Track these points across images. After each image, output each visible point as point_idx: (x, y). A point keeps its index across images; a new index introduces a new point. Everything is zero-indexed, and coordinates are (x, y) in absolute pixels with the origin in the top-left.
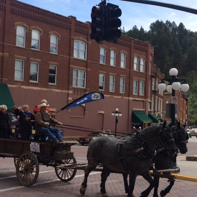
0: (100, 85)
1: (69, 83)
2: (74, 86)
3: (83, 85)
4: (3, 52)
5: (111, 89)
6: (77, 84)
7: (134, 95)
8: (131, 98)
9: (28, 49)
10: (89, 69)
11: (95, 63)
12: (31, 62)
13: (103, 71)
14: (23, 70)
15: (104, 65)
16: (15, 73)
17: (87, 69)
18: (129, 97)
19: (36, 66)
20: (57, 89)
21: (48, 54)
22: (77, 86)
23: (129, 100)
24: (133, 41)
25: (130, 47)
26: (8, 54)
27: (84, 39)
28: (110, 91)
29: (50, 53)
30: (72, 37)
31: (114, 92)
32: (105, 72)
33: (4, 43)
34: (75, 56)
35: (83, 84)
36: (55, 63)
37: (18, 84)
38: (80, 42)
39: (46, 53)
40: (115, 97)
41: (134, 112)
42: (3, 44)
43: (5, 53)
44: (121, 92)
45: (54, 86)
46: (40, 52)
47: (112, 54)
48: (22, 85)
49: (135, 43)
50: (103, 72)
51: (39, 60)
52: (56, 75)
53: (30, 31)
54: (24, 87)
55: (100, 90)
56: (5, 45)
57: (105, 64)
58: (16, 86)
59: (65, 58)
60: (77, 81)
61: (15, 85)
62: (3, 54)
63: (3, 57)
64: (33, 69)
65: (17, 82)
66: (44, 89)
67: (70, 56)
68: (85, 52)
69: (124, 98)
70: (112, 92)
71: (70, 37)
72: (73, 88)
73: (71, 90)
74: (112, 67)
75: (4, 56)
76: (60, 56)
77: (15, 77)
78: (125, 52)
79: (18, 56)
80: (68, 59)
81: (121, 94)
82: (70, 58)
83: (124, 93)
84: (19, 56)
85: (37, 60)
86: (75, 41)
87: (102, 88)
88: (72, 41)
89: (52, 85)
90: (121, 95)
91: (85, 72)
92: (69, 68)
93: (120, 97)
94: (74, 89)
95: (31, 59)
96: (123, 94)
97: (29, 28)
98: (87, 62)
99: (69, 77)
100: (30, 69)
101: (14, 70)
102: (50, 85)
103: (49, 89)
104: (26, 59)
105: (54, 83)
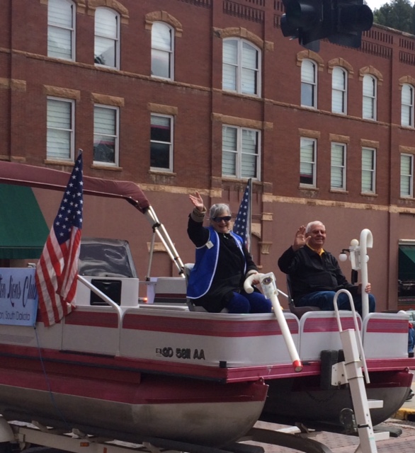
0: (305, 170)
1: (210, 167)
2: (226, 175)
3: (253, 174)
4: (9, 76)
5: (337, 180)
6: (234, 169)
7: (404, 199)
8: (394, 209)
9: (84, 67)
10: (269, 125)
11: (286, 106)
12: (96, 105)
13: (311, 129)
14: (73, 130)
15: (313, 112)
16: (49, 139)
17: (263, 125)
18: (389, 204)
19: (112, 118)
20: (177, 185)
21: (146, 79)
22: (234, 174)
23: (389, 213)
24: (396, 40)
25: (390, 57)
26: (24, 82)
27: (251, 34)
28: (333, 189)
29: (152, 76)
30: (216, 29)
31: (343, 190)
32: (318, 133)
33: (10, 48)
34: (227, 85)
35: (253, 169)
36: (168, 108)
38: (241, 43)
39: (138, 78)
40: (347, 205)
41: (404, 250)
42: (7, 50)
43: (15, 81)
44: (365, 191)
45: (168, 176)
46: (121, 75)
47: (337, 80)
49: (404, 43)
50: (310, 132)
51: (120, 100)
52: (172, 143)
53: (89, 13)
55: (302, 185)
56: (13, 55)
57: (315, 108)
59: (196, 92)
60: (234, 160)
62: (10, 82)
63: (9, 91)
64: (103, 127)
65: (56, 166)
67: (211, 86)
68: (256, 72)
69: (375, 207)
70: (340, 190)
71: (211, 30)
72: (224, 181)
73: (218, 186)
74: (336, 116)
75: (13, 89)
76: (183, 86)
77: (48, 150)
78: (376, 72)
79: (55, 88)
80: (206, 94)
81: (366, 196)
82: (211, 92)
83: (373, 193)
84: (57, 89)
85: (112, 98)
86: (224, 40)
87: (308, 179)
88: (215, 40)
89: (161, 175)
90: (364, 199)
91: (257, 133)
92: (211, 123)
93: (363, 206)
94: (227, 185)
95: (96, 95)
96: (370, 196)
97: (87, 4)
98: (262, 103)
99: (210, 149)
100: (92, 127)
101: (44, 130)
102: (153, 173)
103: (152, 187)
104: (79, 97)
105: (167, 166)
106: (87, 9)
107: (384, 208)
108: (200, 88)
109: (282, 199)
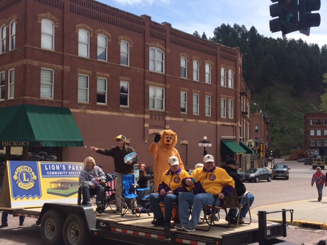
0: (182, 106)
1: (144, 105)
2: (151, 109)
3: (161, 107)
4: (63, 65)
5: (195, 110)
6: (154, 106)
7: (223, 119)
8: (219, 123)
9: (93, 61)
10: (168, 86)
11: (175, 78)
12: (98, 77)
14: (88, 88)
15: (185, 80)
16: (78, 93)
17: (166, 86)
18: (216, 121)
19: (104, 83)
20: (131, 113)
21: (118, 66)
22: (154, 108)
23: (217, 125)
24: (219, 48)
25: (216, 55)
26: (69, 67)
27: (161, 46)
28: (194, 114)
30: (146, 43)
32: (188, 89)
33: (63, 52)
34: (151, 68)
35: (161, 105)
36: (127, 78)
37: (83, 108)
38: (156, 49)
39: (115, 65)
40: (200, 121)
41: (223, 141)
43: (65, 67)
44: (207, 115)
45: (127, 109)
46: (108, 64)
47: (195, 65)
48: (87, 109)
49: (222, 50)
50: (185, 89)
51: (108, 75)
52: (128, 94)
53: (95, 36)
54: (90, 112)
55: (182, 113)
56: (65, 55)
57: (186, 78)
58: (80, 110)
59: (138, 71)
60: (154, 102)
61: (78, 108)
62: (63, 67)
63: (63, 71)
64: (101, 88)
65: (81, 105)
66: (115, 114)
67: (145, 69)
68: (162, 63)
69: (211, 122)
70: (197, 114)
72: (150, 111)
73: (148, 114)
74: (195, 82)
76: (133, 69)
77: (78, 98)
78: (211, 62)
79: (81, 70)
80: (142, 72)
81: (207, 117)
82: (145, 72)
83: (210, 116)
84: (82, 70)
85: (105, 74)
86: (150, 48)
87: (184, 110)
88: (146, 48)
89: (124, 108)
91: (163, 90)
92: (144, 85)
93: (206, 122)
94: (151, 113)
95: (98, 73)
96: (209, 117)
97: (94, 32)
98: (165, 76)
99: (144, 97)
100: (96, 87)
101: (77, 89)
102: (121, 108)
103: (121, 114)
104: (91, 74)
105: (127, 105)
106: (94, 35)
107: (215, 123)
108: (140, 70)
109: (174, 119)
